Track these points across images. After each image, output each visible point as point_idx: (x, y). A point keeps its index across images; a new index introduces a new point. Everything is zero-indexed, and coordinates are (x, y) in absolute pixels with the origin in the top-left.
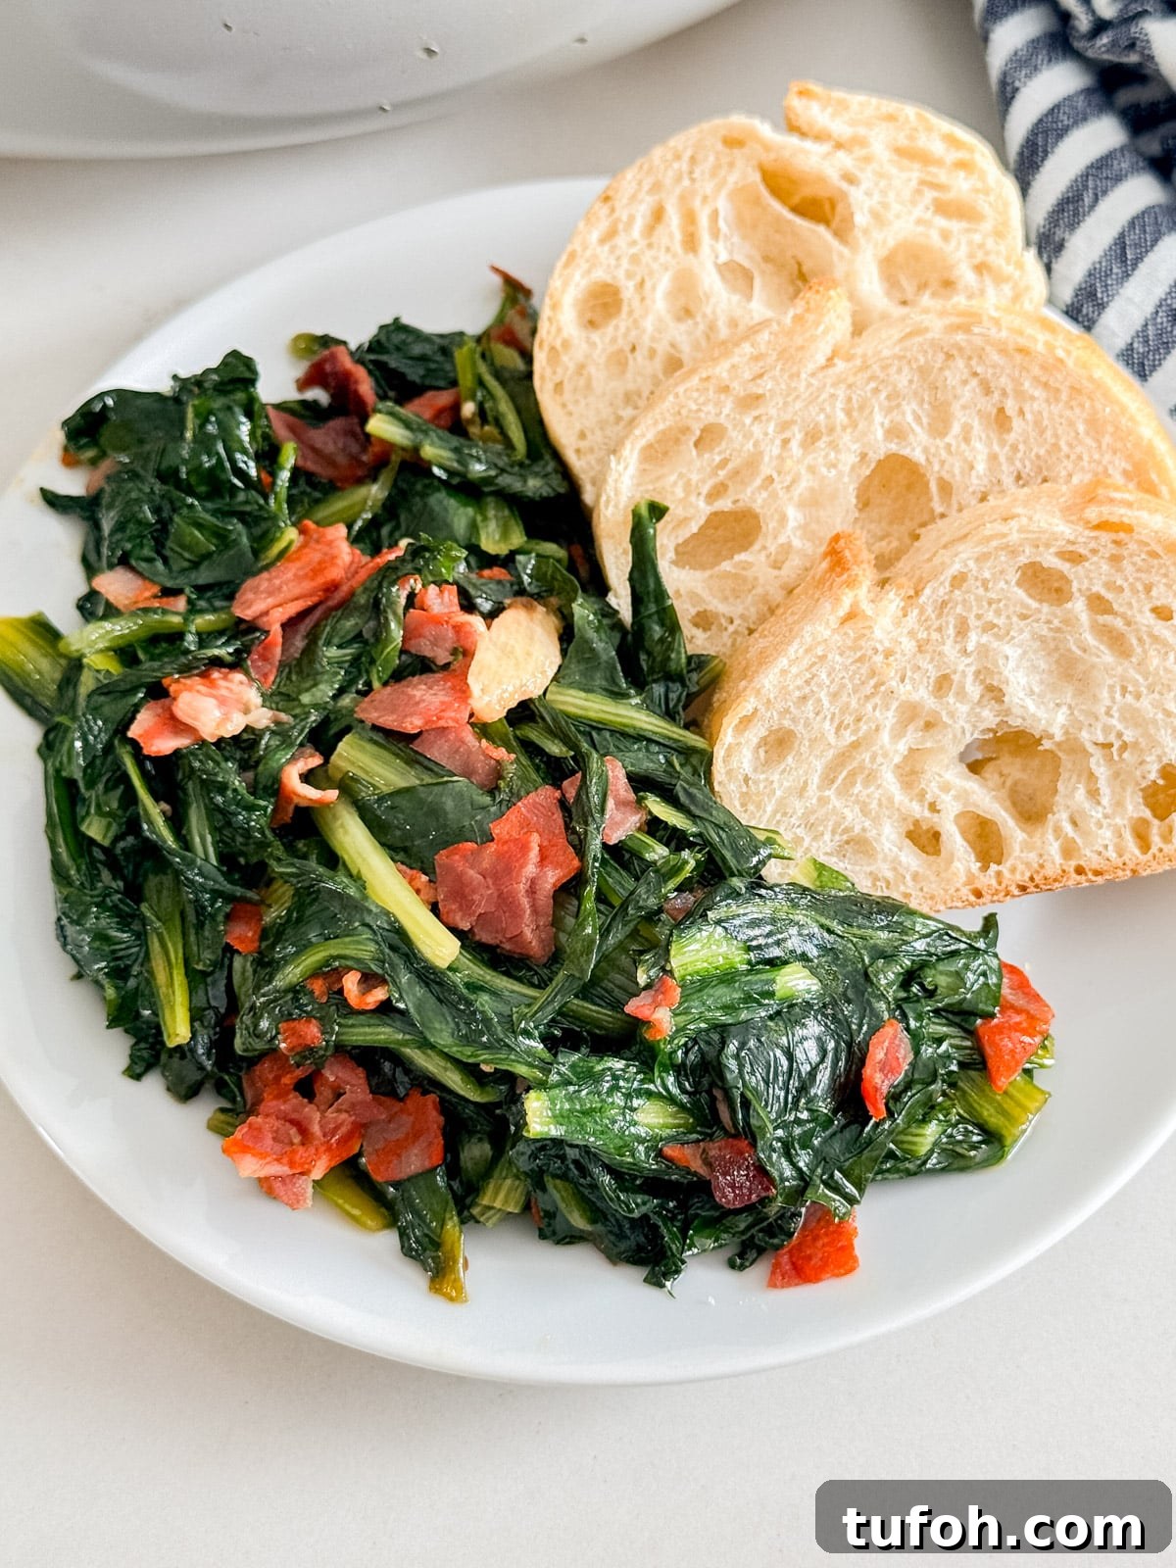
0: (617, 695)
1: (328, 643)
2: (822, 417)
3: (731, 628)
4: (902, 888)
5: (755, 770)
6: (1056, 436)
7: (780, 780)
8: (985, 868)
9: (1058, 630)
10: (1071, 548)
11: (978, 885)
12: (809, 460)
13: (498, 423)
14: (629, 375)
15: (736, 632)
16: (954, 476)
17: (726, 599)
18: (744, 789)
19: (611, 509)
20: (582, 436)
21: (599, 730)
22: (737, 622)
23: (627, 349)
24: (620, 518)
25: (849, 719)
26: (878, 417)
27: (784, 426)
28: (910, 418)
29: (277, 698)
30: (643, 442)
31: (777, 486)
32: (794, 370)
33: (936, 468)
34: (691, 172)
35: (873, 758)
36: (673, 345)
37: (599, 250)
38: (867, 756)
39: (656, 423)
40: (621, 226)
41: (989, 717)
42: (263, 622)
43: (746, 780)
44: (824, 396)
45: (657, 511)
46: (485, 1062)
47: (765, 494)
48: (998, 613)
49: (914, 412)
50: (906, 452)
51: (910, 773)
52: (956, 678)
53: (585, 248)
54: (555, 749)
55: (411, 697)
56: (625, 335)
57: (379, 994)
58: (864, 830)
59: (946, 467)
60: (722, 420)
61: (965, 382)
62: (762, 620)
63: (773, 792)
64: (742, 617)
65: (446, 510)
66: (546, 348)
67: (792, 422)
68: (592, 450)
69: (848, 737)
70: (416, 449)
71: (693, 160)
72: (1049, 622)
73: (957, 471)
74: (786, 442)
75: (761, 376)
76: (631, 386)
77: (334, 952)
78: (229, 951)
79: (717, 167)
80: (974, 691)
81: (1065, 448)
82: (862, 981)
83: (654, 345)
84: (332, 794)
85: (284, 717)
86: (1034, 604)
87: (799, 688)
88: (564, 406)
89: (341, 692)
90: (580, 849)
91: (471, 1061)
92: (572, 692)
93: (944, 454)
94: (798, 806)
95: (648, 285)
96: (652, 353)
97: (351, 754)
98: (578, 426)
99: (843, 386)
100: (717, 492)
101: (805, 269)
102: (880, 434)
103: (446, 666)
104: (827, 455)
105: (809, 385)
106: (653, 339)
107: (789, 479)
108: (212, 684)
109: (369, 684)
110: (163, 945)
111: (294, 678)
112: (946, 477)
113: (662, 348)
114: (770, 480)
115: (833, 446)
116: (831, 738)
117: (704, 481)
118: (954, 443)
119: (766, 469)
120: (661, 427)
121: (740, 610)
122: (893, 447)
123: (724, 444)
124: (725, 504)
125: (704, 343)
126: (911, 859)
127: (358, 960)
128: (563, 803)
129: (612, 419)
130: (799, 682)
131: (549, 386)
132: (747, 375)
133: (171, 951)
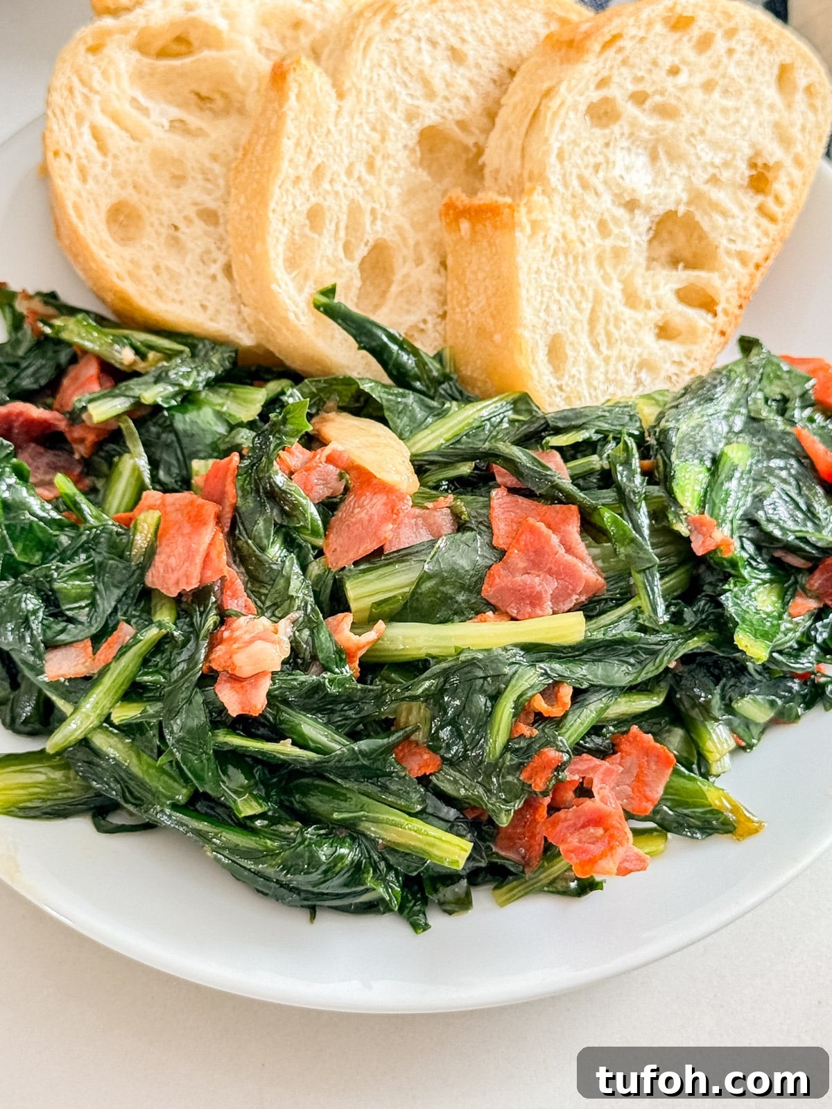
0: (441, 414)
1: (263, 549)
2: (364, 145)
3: (430, 325)
4: (687, 370)
5: (558, 379)
6: (492, 37)
7: (574, 368)
8: (715, 315)
9: (632, 134)
10: (600, 77)
11: (719, 328)
12: (384, 178)
13: (151, 347)
14: (190, 245)
15: (435, 325)
16: (463, 113)
17: (408, 312)
18: (564, 395)
19: (303, 319)
20: (204, 307)
21: (458, 441)
22: (429, 318)
23: (172, 231)
24: (313, 319)
25: (578, 296)
26: (393, 116)
27: (349, 172)
28: (409, 101)
29: (276, 606)
30: (280, 261)
31: (380, 211)
32: (325, 131)
33: (450, 117)
34: (91, 89)
35: (609, 306)
36: (195, 204)
37: (88, 187)
38: (605, 307)
39: (277, 239)
40: (84, 161)
41: (643, 221)
42: (212, 577)
43: (560, 388)
44: (354, 131)
45: (330, 292)
46: (669, 661)
47: (379, 223)
48: (594, 155)
49: (408, 95)
50: (427, 122)
51: (631, 299)
52: (606, 216)
53: (79, 195)
54: (466, 469)
55: (361, 520)
56: (161, 224)
57: (566, 692)
58: (640, 356)
59: (455, 111)
60: (313, 200)
61: (419, 50)
62: (444, 303)
63: (579, 380)
64: (430, 313)
65: (193, 422)
66: (126, 276)
67: (351, 165)
68: (218, 311)
69: (587, 306)
70: (138, 404)
71: (83, 82)
72: (622, 134)
73: (462, 107)
74: (359, 179)
75: (310, 151)
76: (198, 251)
77: (514, 697)
78: (424, 780)
79: (105, 73)
80: (621, 212)
81: (504, 41)
82: (755, 425)
83: (185, 213)
84: (381, 624)
85: (297, 615)
86: (607, 131)
87: (542, 303)
88: (173, 300)
89: (304, 568)
90: (569, 499)
91: (661, 669)
92: (420, 436)
93: (446, 105)
94: (599, 375)
95: (141, 181)
96: (188, 219)
97: (362, 592)
98: (197, 304)
99: (357, 116)
100: (347, 248)
101: (204, 93)
102: (405, 126)
103: (347, 490)
104: (390, 166)
105: (341, 132)
106: (180, 211)
107: (383, 200)
108: (232, 640)
109: (314, 548)
110: (376, 821)
111: (264, 591)
112: (459, 117)
113: (191, 212)
114: (373, 211)
115: (386, 157)
116: (578, 316)
117: (335, 250)
118: (446, 93)
119: (366, 206)
120: (283, 239)
121: (425, 309)
122: (418, 126)
123: (328, 215)
124: (361, 252)
125: (209, 186)
126: (675, 349)
127: (532, 687)
128: (512, 491)
129: (209, 281)
130: (539, 299)
131: (153, 298)
132: (302, 159)
133: (392, 818)
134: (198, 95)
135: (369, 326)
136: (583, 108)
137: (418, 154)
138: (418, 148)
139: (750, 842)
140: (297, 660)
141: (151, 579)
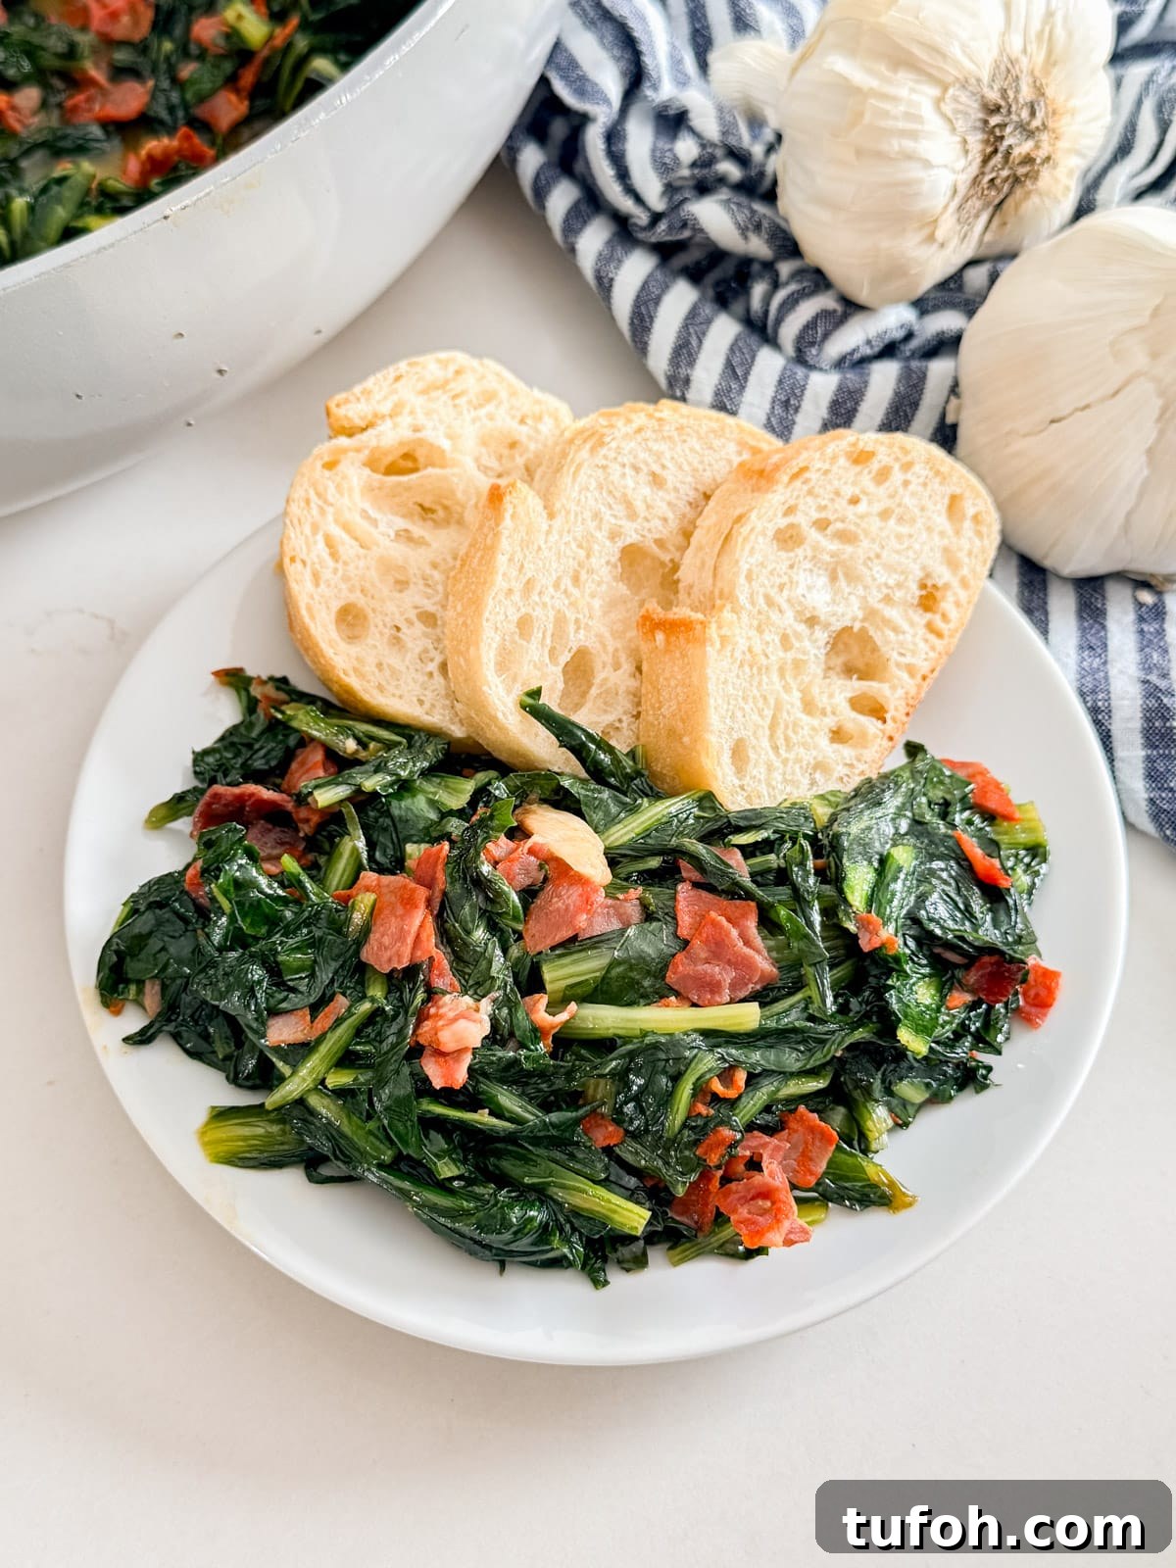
0: (633, 810)
1: (468, 933)
2: (571, 560)
3: (625, 725)
4: (857, 771)
5: (740, 779)
6: (690, 464)
7: (756, 770)
8: (884, 722)
9: (814, 557)
10: (787, 506)
11: (888, 734)
12: (588, 591)
13: (372, 738)
14: (410, 645)
15: (629, 725)
16: (661, 532)
17: (605, 711)
18: (745, 794)
19: (510, 718)
20: (421, 702)
21: (648, 835)
22: (624, 718)
23: (394, 631)
24: (519, 718)
25: (760, 704)
26: (598, 535)
27: (557, 586)
28: (613, 521)
29: (476, 984)
30: (492, 665)
31: (583, 621)
32: (536, 547)
33: (649, 536)
34: (326, 501)
35: (788, 713)
36: (416, 607)
37: (320, 590)
38: (785, 715)
39: (490, 645)
40: (317, 566)
41: (822, 636)
42: (421, 956)
43: (742, 788)
44: (563, 547)
45: (536, 694)
46: (836, 1050)
47: (582, 631)
48: (779, 576)
49: (612, 515)
50: (629, 541)
51: (809, 706)
52: (789, 631)
53: (312, 597)
54: (654, 863)
55: (558, 910)
56: (385, 625)
57: (741, 1077)
58: (815, 758)
59: (654, 531)
60: (523, 610)
61: (624, 475)
62: (639, 704)
63: (760, 780)
64: (625, 713)
65: (408, 809)
66: (351, 673)
67: (559, 579)
68: (433, 706)
69: (768, 713)
70: (359, 790)
71: (319, 495)
72: (806, 557)
73: (660, 528)
74: (565, 591)
75: (522, 566)
76: (417, 650)
77: (693, 1079)
78: (608, 1151)
79: (338, 488)
80: (802, 628)
81: (701, 467)
82: (920, 828)
83: (406, 616)
84: (573, 1006)
85: (495, 994)
86: (792, 554)
87: (727, 710)
88: (394, 695)
89: (505, 951)
90: (749, 896)
91: (828, 1058)
92: (613, 830)
93: (646, 524)
94: (777, 776)
95: (368, 585)
96: (410, 622)
97: (555, 975)
98: (415, 699)
99: (565, 534)
100: (553, 654)
101: (427, 505)
102: (608, 543)
103: (546, 879)
104: (593, 581)
105: (550, 549)
106: (402, 614)
107: (586, 611)
108: (439, 1017)
109: (515, 932)
110: (563, 1187)
111: (467, 970)
112: (657, 536)
113: (412, 614)
114: (577, 621)
115: (591, 572)
116: (760, 722)
117: (542, 655)
118: (647, 514)
119: (571, 616)
120: (494, 645)
121: (621, 710)
122: (620, 544)
123: (536, 625)
124: (565, 657)
125: (430, 591)
126: (847, 752)
127: (710, 1070)
128: (696, 885)
129: (426, 678)
130: (725, 707)
131: (375, 692)
132: (515, 573)
133: (577, 1185)
134: (421, 506)
135: (570, 727)
136: (770, 533)
137: (620, 570)
138: (619, 564)
139: (903, 1214)
140: (497, 1036)
141: (366, 955)
